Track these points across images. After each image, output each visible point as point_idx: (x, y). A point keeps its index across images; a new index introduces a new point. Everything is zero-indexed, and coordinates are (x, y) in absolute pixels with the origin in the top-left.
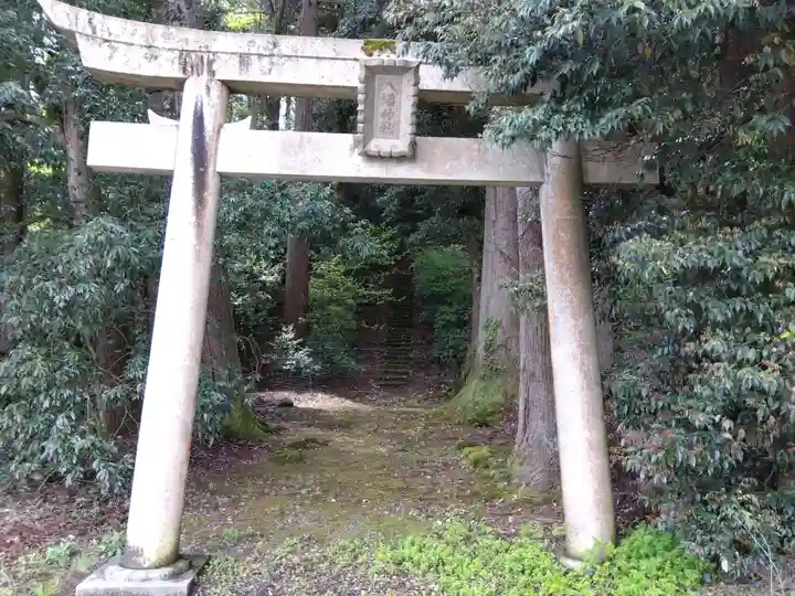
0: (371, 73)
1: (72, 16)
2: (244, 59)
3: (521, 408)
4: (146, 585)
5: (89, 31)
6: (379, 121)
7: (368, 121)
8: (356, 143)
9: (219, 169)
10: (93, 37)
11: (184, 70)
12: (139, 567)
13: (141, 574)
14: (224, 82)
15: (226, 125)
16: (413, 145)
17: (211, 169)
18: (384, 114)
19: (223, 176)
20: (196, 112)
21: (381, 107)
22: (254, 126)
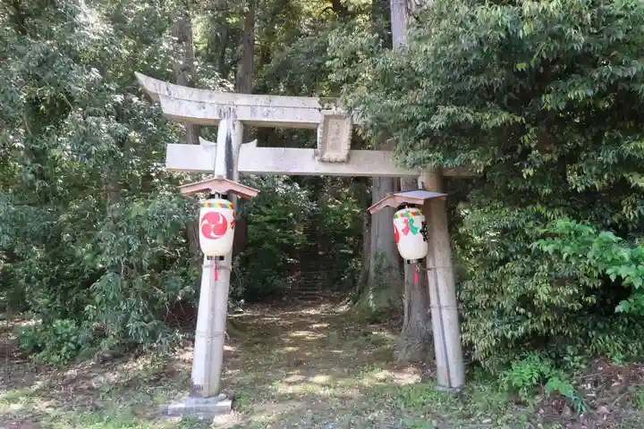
0: (327, 118)
1: (157, 86)
2: (253, 108)
3: (406, 306)
4: (208, 405)
5: (167, 93)
6: (330, 143)
7: (324, 143)
8: (316, 154)
9: (239, 170)
10: (169, 97)
11: (220, 115)
12: (201, 396)
13: (201, 400)
14: (241, 121)
15: (243, 145)
16: (349, 156)
17: (235, 171)
18: (333, 140)
19: (240, 173)
20: (227, 139)
21: (331, 136)
22: (259, 145)
